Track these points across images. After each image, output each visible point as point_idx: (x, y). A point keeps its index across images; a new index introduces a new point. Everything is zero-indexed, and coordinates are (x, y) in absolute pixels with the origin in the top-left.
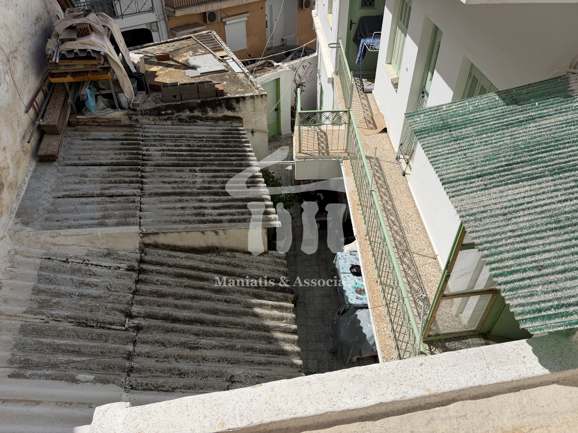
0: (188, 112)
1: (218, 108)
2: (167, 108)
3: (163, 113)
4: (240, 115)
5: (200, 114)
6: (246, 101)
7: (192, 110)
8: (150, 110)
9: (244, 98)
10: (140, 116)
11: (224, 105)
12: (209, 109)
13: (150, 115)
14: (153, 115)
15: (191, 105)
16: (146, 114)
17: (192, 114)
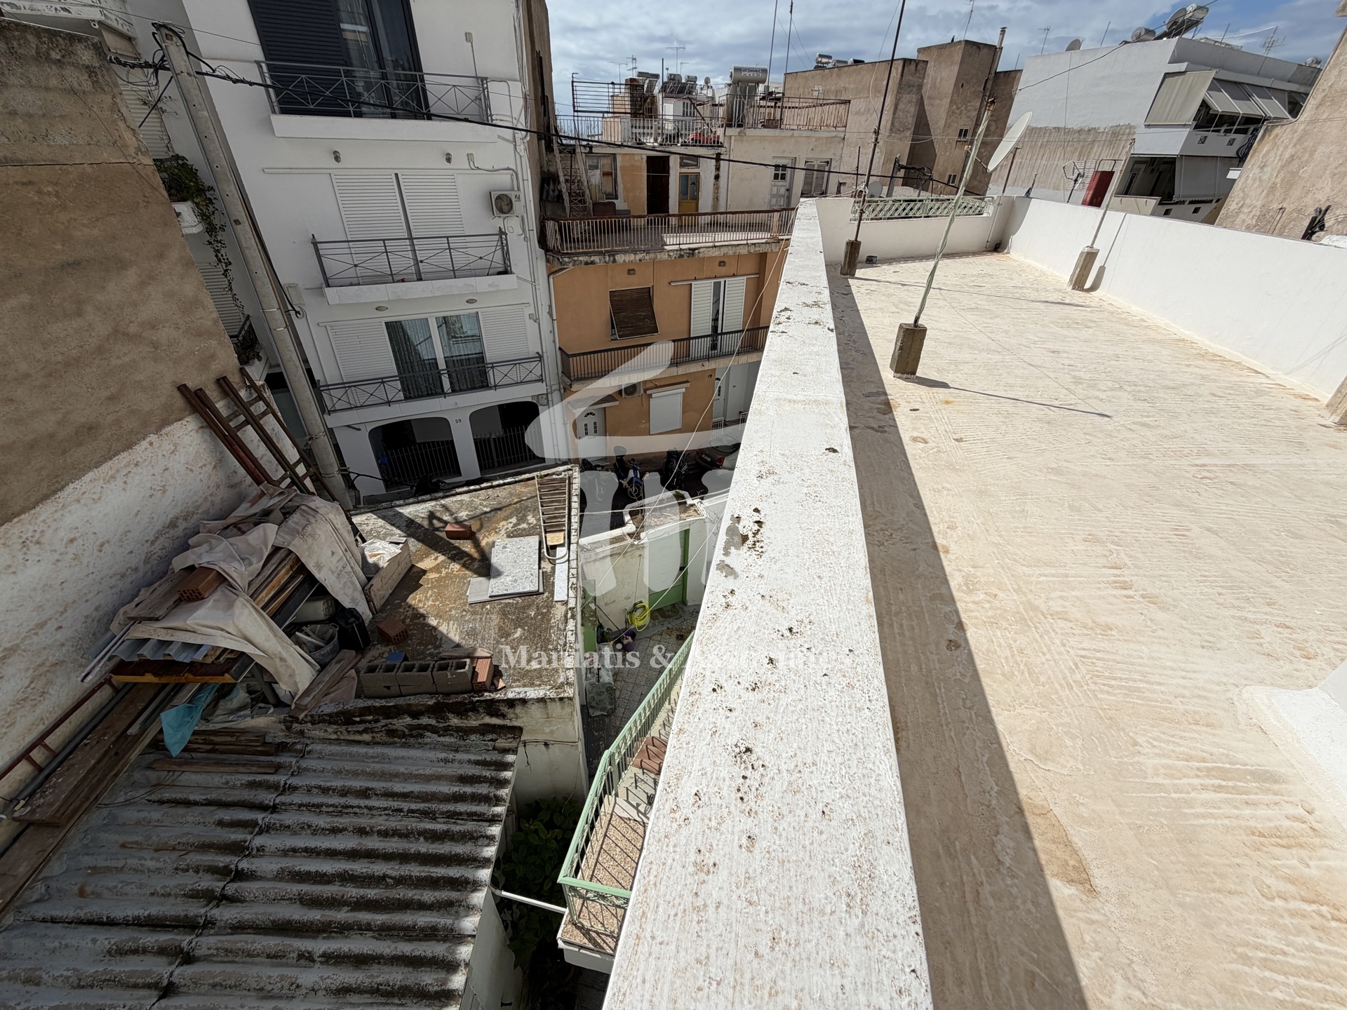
0: (409, 719)
1: (470, 714)
2: (364, 711)
3: (358, 719)
4: (516, 723)
5: (433, 722)
6: (529, 705)
7: (415, 715)
8: (330, 715)
9: (524, 702)
10: (309, 725)
11: (481, 710)
12: (450, 715)
13: (330, 723)
14: (335, 723)
15: (414, 709)
16: (324, 721)
17: (415, 722)
